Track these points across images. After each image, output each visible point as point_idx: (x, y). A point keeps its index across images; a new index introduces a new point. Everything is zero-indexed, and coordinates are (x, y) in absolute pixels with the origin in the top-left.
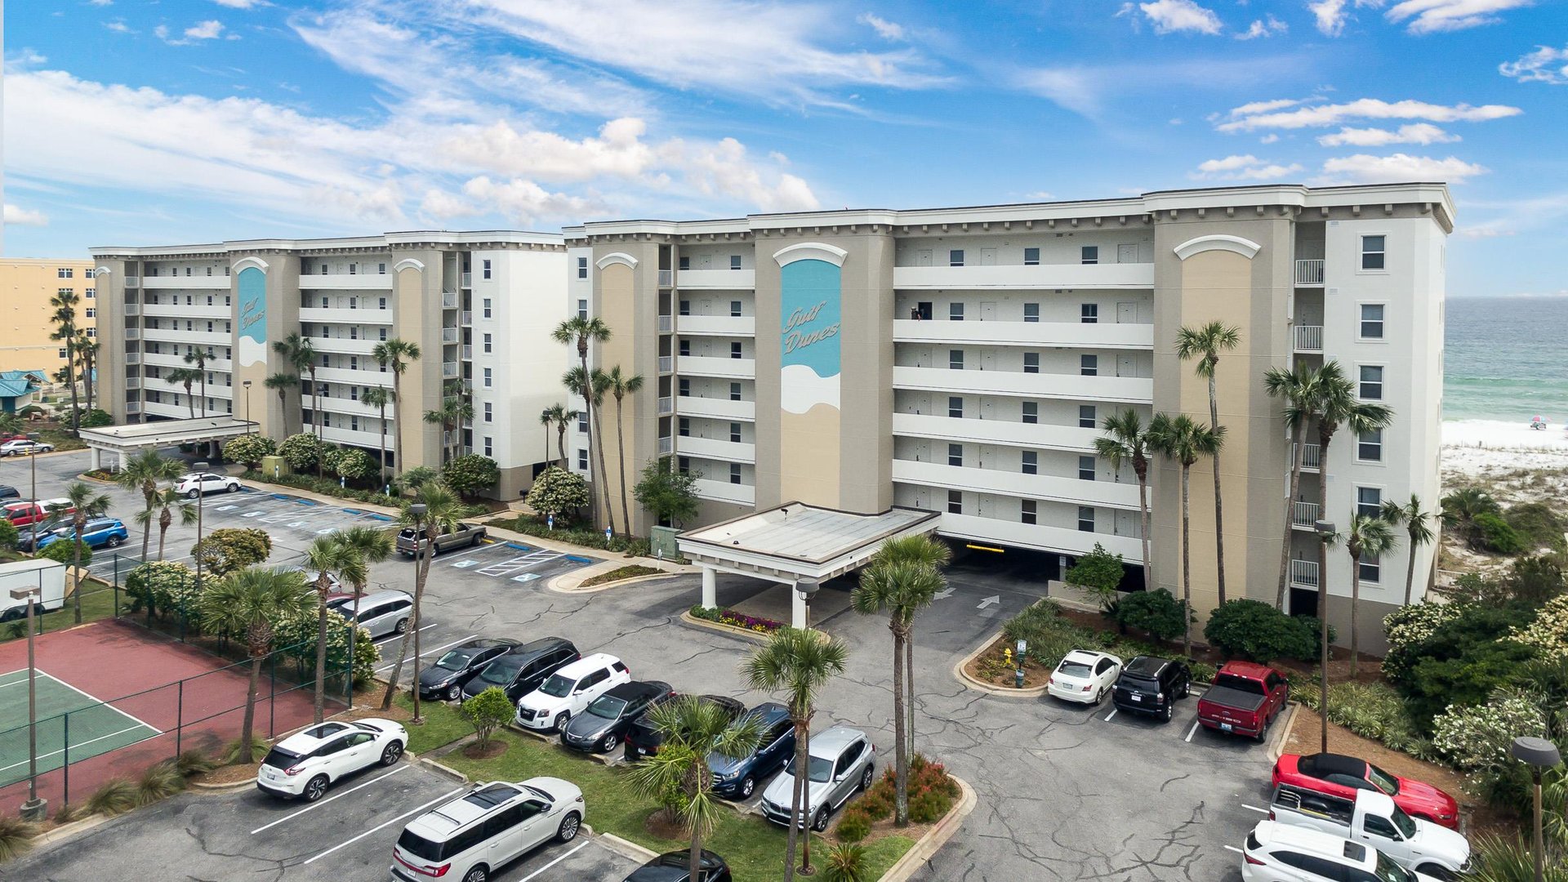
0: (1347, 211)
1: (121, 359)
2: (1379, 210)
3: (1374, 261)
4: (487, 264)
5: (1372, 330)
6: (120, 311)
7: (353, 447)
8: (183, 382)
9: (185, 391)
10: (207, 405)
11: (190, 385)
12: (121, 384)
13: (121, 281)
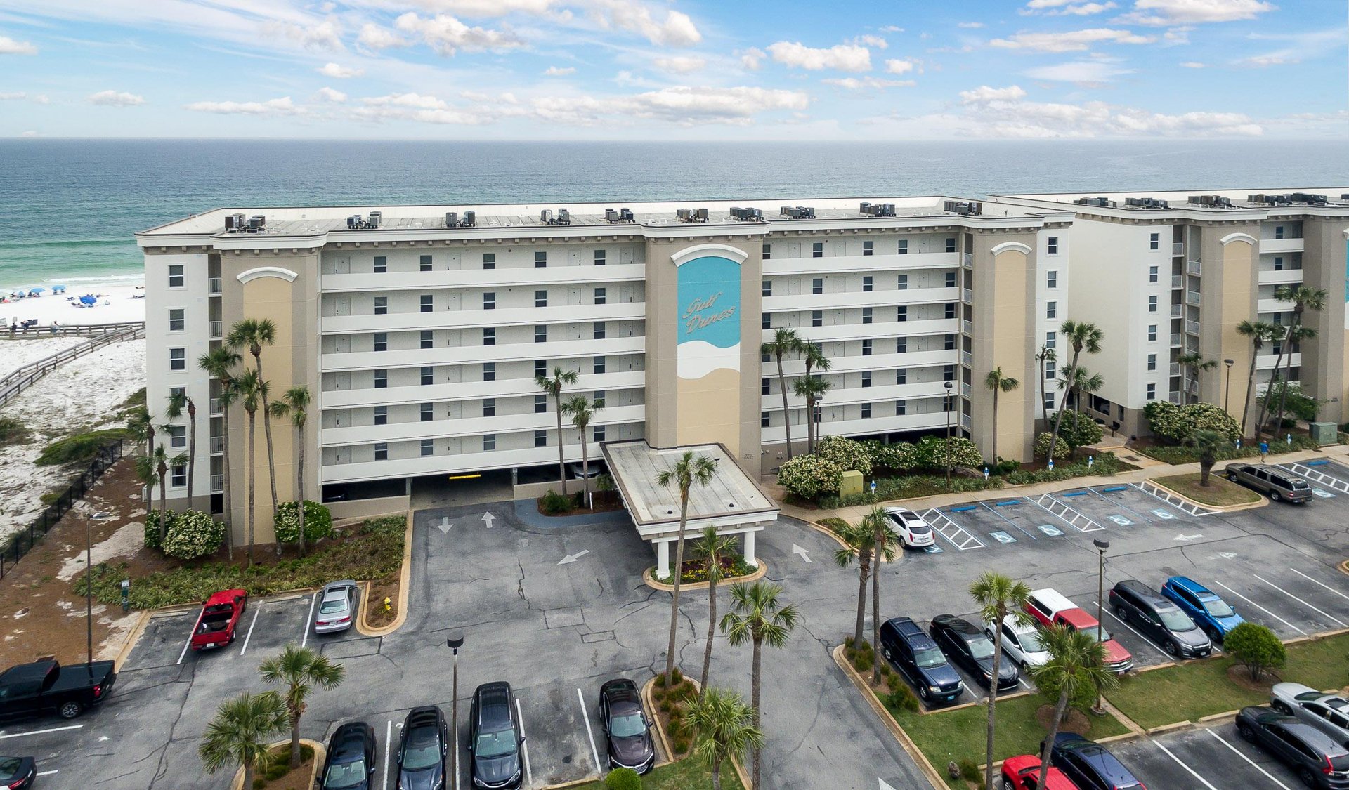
4: (1053, 241)
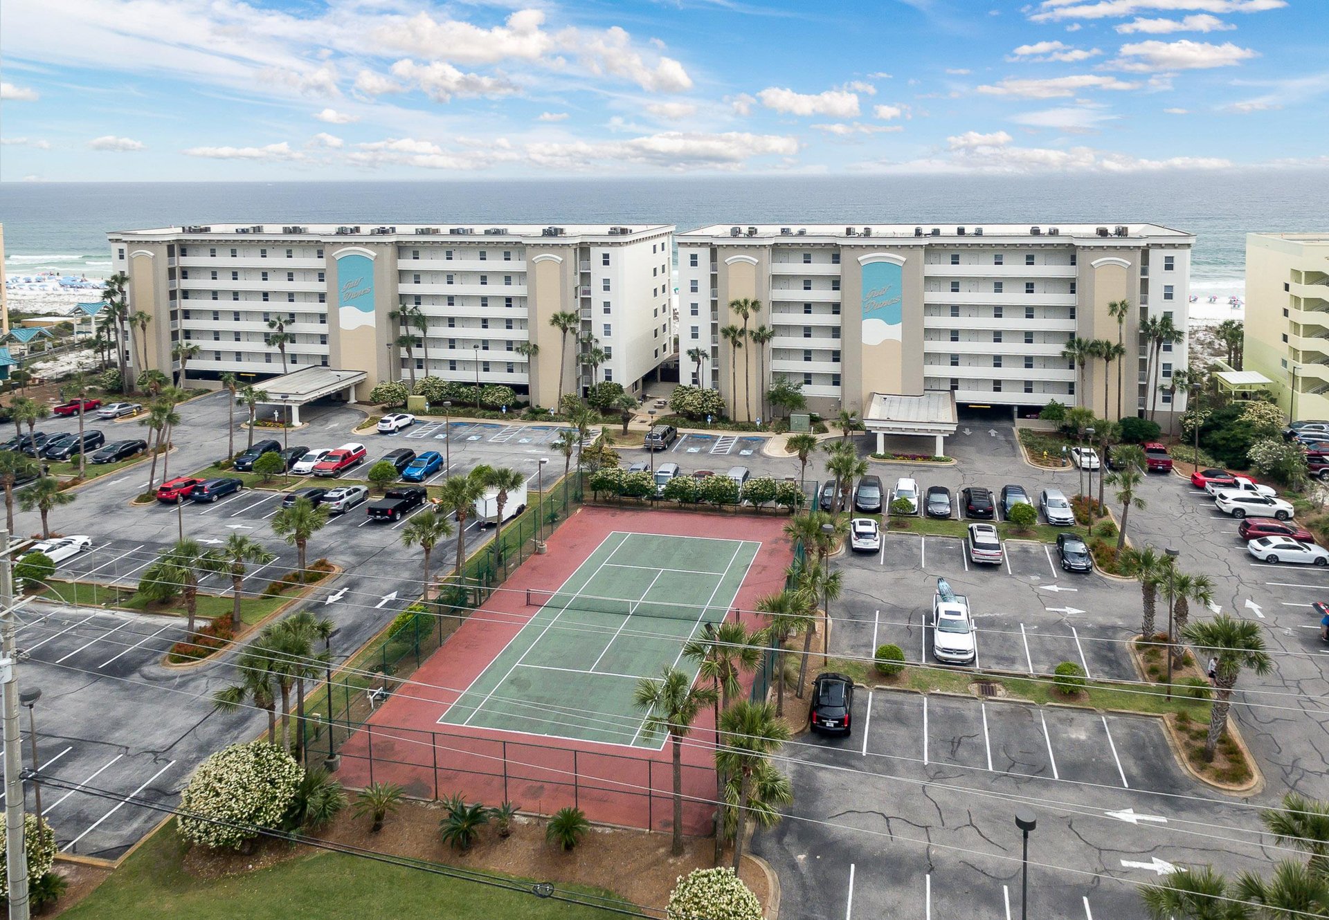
0: (1160, 246)
1: (166, 327)
2: (1173, 246)
3: (1169, 267)
4: (606, 256)
5: (1169, 296)
6: (164, 286)
7: (498, 385)
8: (277, 345)
9: (279, 351)
10: (288, 360)
11: (283, 346)
12: (167, 347)
13: (164, 262)
